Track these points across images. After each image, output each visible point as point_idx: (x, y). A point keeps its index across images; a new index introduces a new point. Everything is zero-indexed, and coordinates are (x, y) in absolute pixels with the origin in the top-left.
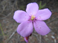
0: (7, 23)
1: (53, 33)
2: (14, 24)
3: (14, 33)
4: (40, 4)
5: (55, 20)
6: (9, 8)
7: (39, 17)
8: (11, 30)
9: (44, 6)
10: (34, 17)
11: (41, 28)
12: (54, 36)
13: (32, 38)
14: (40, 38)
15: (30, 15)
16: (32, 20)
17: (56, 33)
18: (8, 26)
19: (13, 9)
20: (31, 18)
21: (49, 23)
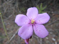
0: (8, 25)
1: (54, 36)
2: (14, 26)
3: (14, 35)
4: (41, 6)
5: (56, 22)
6: (10, 10)
7: (39, 20)
8: (12, 31)
9: (45, 8)
10: (34, 21)
11: (40, 31)
12: (55, 38)
13: (33, 40)
14: (41, 40)
15: (30, 19)
16: (32, 24)
17: (57, 35)
18: (9, 28)
19: (14, 11)
20: (31, 22)
21: (50, 25)
